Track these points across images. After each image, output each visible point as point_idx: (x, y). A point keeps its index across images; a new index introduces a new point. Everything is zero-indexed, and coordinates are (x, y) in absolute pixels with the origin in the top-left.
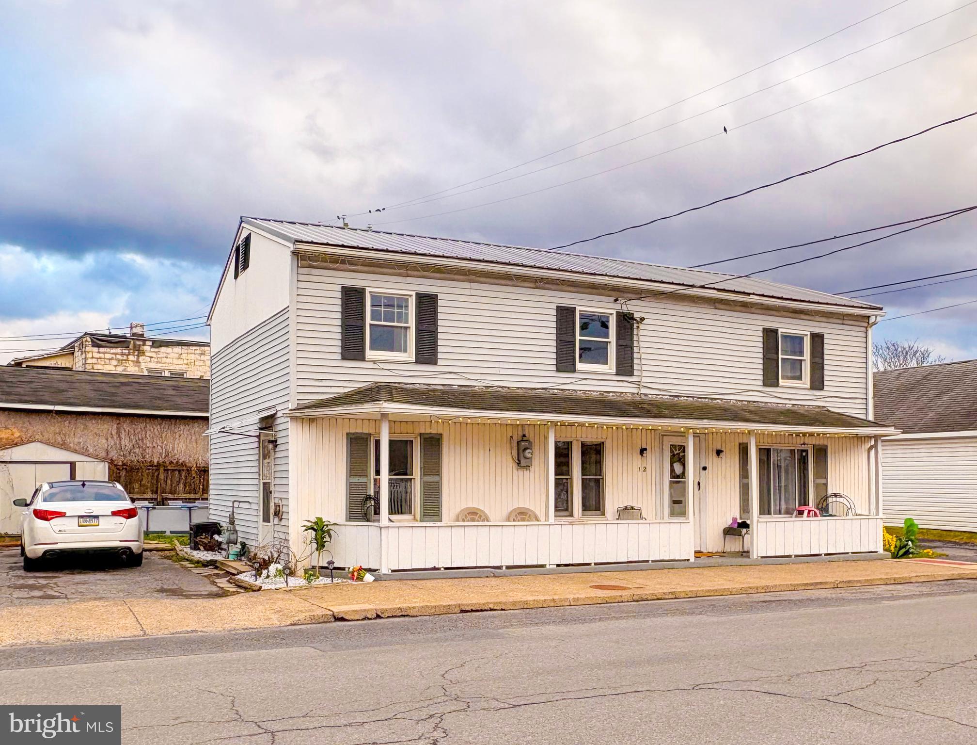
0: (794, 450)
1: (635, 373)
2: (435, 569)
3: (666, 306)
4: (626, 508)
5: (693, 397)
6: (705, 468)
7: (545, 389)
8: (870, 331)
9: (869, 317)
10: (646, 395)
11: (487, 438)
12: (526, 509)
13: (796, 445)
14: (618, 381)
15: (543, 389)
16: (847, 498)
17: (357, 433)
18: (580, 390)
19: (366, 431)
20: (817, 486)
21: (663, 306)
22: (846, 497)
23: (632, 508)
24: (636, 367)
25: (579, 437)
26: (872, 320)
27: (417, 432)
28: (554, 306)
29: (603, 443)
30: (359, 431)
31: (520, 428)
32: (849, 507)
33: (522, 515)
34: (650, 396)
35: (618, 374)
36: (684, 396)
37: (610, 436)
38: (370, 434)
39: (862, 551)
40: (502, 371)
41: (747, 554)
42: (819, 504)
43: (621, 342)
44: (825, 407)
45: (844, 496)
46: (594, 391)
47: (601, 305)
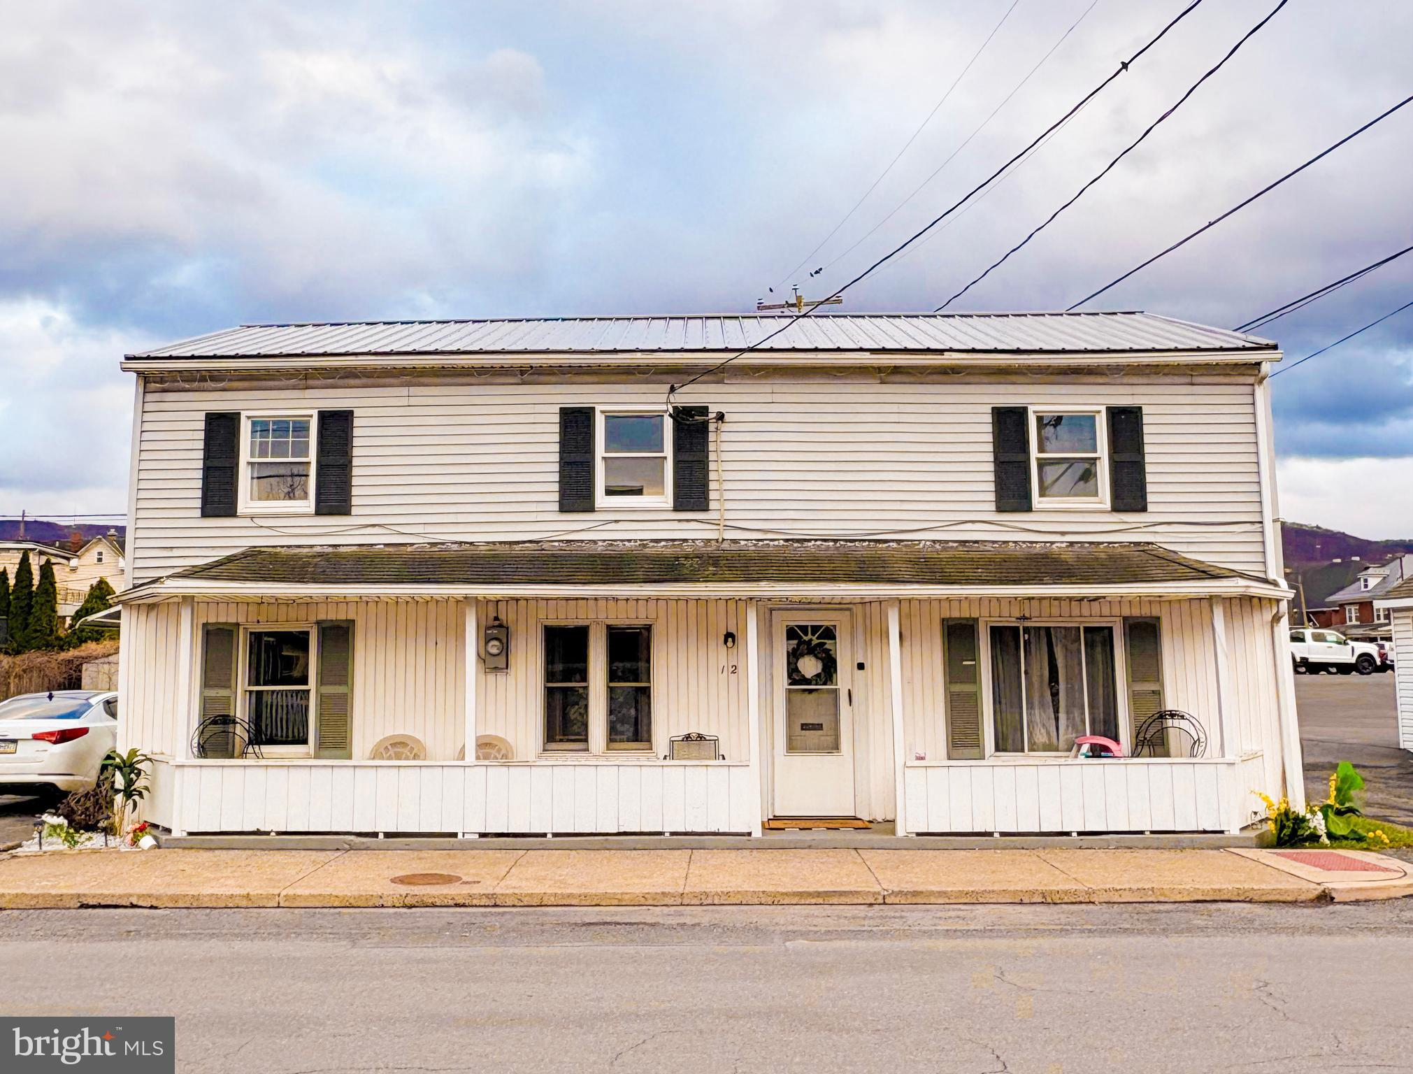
0: (1079, 628)
1: (712, 505)
2: (258, 833)
3: (777, 388)
4: (688, 737)
5: (835, 541)
6: (861, 666)
7: (537, 542)
8: (1259, 391)
9: (1259, 364)
10: (735, 541)
11: (432, 624)
12: (496, 738)
13: (1082, 619)
14: (679, 521)
15: (530, 542)
16: (1194, 721)
17: (219, 623)
18: (604, 541)
19: (232, 620)
20: (1135, 697)
21: (768, 388)
22: (1191, 719)
23: (701, 737)
24: (712, 495)
25: (602, 616)
26: (1266, 368)
27: (313, 619)
28: (556, 409)
29: (651, 625)
30: (222, 619)
31: (491, 608)
32: (1196, 739)
33: (490, 749)
34: (743, 543)
35: (677, 508)
36: (816, 540)
37: (662, 614)
38: (238, 625)
39: (1177, 830)
40: (461, 518)
41: (889, 826)
42: (1139, 733)
43: (685, 457)
44: (1152, 543)
45: (1187, 716)
46: (629, 541)
47: (643, 398)
